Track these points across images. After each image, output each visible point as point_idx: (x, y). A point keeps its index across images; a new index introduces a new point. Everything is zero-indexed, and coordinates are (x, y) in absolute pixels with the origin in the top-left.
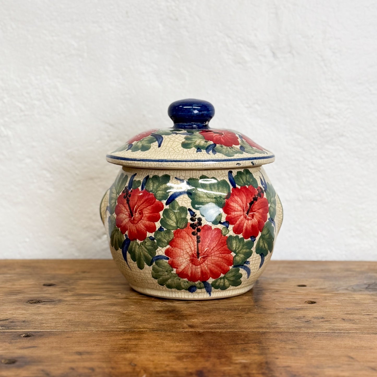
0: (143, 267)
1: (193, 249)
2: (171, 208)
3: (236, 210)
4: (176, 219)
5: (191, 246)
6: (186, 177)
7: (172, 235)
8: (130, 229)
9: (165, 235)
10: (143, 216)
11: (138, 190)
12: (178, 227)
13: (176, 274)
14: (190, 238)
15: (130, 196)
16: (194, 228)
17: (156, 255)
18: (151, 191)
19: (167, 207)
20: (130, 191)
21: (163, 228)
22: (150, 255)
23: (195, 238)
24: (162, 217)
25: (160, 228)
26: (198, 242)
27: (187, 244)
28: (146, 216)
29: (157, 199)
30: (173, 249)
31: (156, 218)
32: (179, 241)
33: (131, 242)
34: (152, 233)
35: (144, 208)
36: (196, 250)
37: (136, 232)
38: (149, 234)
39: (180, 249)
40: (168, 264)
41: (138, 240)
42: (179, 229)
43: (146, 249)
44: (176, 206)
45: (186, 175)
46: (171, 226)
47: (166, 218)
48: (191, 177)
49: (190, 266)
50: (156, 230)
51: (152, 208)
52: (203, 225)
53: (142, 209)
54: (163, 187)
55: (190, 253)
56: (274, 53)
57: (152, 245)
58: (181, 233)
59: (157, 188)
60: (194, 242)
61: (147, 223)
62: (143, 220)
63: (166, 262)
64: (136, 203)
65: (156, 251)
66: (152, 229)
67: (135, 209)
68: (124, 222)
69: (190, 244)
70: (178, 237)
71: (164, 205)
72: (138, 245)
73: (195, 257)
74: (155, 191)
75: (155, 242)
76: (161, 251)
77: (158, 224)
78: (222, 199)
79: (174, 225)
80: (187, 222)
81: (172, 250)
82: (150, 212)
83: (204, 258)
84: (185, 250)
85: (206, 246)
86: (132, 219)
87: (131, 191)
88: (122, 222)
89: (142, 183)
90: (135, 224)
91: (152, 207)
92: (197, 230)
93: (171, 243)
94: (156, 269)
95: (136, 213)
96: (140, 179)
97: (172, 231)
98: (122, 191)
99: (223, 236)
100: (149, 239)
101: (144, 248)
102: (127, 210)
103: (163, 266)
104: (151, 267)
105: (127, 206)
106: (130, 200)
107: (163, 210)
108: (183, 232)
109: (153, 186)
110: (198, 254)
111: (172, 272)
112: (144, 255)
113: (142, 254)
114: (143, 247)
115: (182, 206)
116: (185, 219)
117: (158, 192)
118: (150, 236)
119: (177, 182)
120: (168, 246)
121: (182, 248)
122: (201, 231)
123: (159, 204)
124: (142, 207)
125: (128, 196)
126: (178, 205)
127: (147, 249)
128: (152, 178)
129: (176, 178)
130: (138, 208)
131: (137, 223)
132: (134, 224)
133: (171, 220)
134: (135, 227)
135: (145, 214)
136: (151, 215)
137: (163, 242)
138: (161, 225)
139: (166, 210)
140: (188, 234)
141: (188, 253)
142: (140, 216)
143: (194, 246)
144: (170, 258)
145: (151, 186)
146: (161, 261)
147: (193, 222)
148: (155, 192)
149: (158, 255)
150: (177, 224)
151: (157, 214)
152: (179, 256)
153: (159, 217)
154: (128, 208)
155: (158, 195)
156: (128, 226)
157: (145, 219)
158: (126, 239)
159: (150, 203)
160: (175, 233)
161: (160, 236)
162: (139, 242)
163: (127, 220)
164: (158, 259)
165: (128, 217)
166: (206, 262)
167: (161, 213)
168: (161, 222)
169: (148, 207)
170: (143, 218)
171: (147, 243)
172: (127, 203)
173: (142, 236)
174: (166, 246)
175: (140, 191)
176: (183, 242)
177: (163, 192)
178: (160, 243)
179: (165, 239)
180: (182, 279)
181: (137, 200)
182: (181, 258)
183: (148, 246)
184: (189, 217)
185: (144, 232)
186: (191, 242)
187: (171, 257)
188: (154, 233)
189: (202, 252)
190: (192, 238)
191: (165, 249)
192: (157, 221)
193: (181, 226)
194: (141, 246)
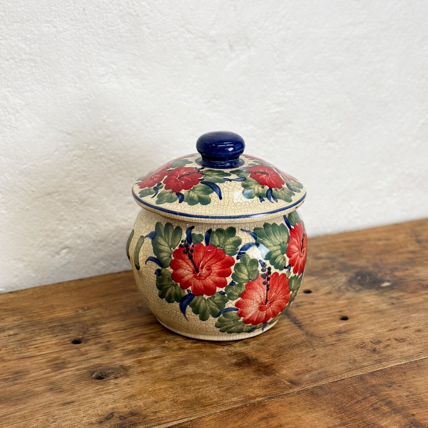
0: (206, 319)
1: (263, 297)
2: (242, 262)
3: (295, 251)
4: (248, 272)
5: (261, 295)
6: (251, 228)
7: (244, 288)
8: (195, 285)
9: (237, 288)
10: (211, 272)
11: (202, 245)
12: (250, 279)
13: (243, 321)
14: (261, 288)
15: (192, 251)
16: (265, 278)
17: (225, 308)
18: (219, 246)
19: (237, 261)
20: (191, 246)
21: (235, 282)
22: (218, 308)
23: (265, 287)
24: (233, 272)
25: (231, 282)
26: (268, 290)
27: (258, 294)
28: (215, 272)
29: (227, 254)
30: (244, 300)
31: (228, 274)
32: (250, 292)
33: (195, 297)
34: (222, 287)
35: (212, 264)
36: (265, 298)
37: (203, 288)
38: (218, 289)
39: (251, 299)
40: (236, 315)
41: (204, 296)
42: (250, 281)
43: (214, 303)
44: (247, 259)
45: (251, 225)
46: (243, 279)
47: (237, 272)
48: (256, 226)
49: (258, 313)
50: (227, 285)
51: (222, 264)
52: (272, 274)
53: (210, 265)
54: (231, 241)
55: (260, 302)
56: (231, 46)
57: (222, 299)
58: (252, 285)
59: (224, 242)
60: (264, 291)
61: (217, 278)
62: (211, 276)
63: (235, 313)
64: (202, 259)
65: (226, 304)
66: (222, 284)
67: (200, 265)
68: (186, 278)
69: (260, 293)
70: (249, 289)
71: (235, 259)
72: (205, 299)
73: (264, 304)
74: (223, 245)
75: (225, 296)
76: (231, 304)
77: (229, 279)
78: (285, 244)
79: (246, 278)
80: (258, 274)
81: (243, 302)
82: (220, 267)
83: (270, 303)
84: (256, 299)
85: (274, 292)
86: (198, 275)
87: (193, 246)
88: (183, 277)
89: (204, 237)
90: (202, 280)
91: (222, 262)
92: (267, 279)
93: (242, 295)
94: (223, 320)
95: (203, 269)
96: (201, 233)
97: (244, 284)
98: (179, 245)
99: (286, 279)
100: (218, 293)
101: (212, 303)
102: (190, 266)
103: (231, 317)
104: (217, 319)
105: (190, 262)
106: (193, 256)
107: (235, 265)
108: (255, 283)
109: (219, 240)
110: (267, 300)
111: (239, 321)
112: (211, 309)
113: (208, 308)
114: (211, 301)
115: (253, 259)
116: (256, 270)
117: (226, 247)
118: (220, 291)
119: (243, 234)
120: (239, 299)
121: (253, 298)
122: (271, 280)
123: (229, 259)
124: (210, 263)
125: (189, 251)
126: (249, 258)
127: (216, 304)
128: (216, 231)
129: (242, 230)
130: (205, 264)
131: (204, 279)
132: (200, 280)
133: (243, 273)
134: (202, 282)
135: (214, 270)
136: (221, 270)
137: (234, 295)
138: (232, 280)
139: (238, 265)
140: (259, 285)
141: (258, 302)
142: (207, 272)
143: (264, 294)
144: (239, 309)
145: (216, 240)
146: (229, 313)
147: (263, 273)
148: (223, 247)
149: (228, 307)
150: (249, 277)
151: (227, 269)
152: (249, 306)
153: (231, 271)
154: (191, 264)
155: (227, 250)
156: (192, 282)
157: (215, 274)
158: (188, 295)
159: (220, 259)
160: (246, 286)
161: (231, 291)
162: (206, 297)
163: (191, 276)
164: (227, 311)
165: (191, 273)
166: (271, 306)
167: (232, 268)
168: (232, 277)
169: (217, 263)
170: (211, 274)
171: (216, 298)
172: (189, 258)
173: (210, 291)
174: (237, 299)
175: (205, 246)
176: (254, 293)
177: (232, 246)
178: (231, 296)
179: (236, 292)
180: (246, 325)
181: (203, 256)
182: (250, 308)
183: (217, 300)
184: (260, 268)
185: (213, 288)
186: (261, 292)
187: (241, 308)
188: (224, 288)
189: (270, 299)
190: (262, 288)
191: (236, 301)
192: (228, 276)
193: (252, 278)
194: (208, 301)
